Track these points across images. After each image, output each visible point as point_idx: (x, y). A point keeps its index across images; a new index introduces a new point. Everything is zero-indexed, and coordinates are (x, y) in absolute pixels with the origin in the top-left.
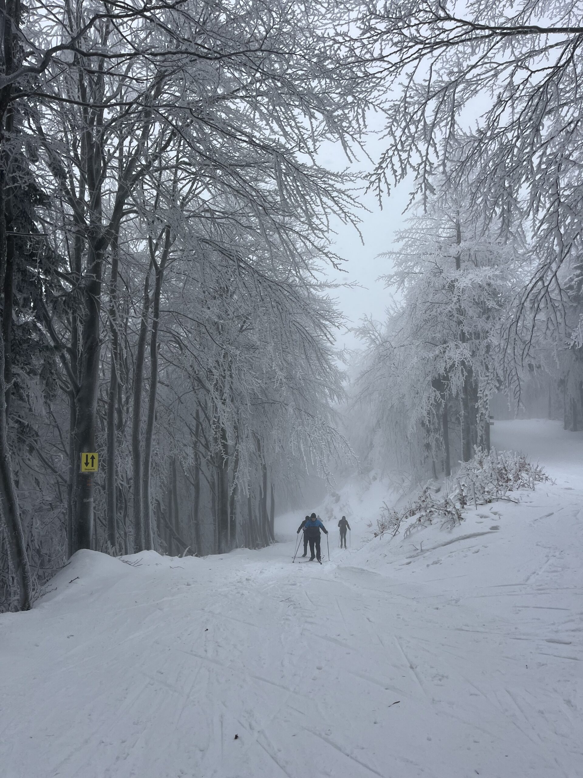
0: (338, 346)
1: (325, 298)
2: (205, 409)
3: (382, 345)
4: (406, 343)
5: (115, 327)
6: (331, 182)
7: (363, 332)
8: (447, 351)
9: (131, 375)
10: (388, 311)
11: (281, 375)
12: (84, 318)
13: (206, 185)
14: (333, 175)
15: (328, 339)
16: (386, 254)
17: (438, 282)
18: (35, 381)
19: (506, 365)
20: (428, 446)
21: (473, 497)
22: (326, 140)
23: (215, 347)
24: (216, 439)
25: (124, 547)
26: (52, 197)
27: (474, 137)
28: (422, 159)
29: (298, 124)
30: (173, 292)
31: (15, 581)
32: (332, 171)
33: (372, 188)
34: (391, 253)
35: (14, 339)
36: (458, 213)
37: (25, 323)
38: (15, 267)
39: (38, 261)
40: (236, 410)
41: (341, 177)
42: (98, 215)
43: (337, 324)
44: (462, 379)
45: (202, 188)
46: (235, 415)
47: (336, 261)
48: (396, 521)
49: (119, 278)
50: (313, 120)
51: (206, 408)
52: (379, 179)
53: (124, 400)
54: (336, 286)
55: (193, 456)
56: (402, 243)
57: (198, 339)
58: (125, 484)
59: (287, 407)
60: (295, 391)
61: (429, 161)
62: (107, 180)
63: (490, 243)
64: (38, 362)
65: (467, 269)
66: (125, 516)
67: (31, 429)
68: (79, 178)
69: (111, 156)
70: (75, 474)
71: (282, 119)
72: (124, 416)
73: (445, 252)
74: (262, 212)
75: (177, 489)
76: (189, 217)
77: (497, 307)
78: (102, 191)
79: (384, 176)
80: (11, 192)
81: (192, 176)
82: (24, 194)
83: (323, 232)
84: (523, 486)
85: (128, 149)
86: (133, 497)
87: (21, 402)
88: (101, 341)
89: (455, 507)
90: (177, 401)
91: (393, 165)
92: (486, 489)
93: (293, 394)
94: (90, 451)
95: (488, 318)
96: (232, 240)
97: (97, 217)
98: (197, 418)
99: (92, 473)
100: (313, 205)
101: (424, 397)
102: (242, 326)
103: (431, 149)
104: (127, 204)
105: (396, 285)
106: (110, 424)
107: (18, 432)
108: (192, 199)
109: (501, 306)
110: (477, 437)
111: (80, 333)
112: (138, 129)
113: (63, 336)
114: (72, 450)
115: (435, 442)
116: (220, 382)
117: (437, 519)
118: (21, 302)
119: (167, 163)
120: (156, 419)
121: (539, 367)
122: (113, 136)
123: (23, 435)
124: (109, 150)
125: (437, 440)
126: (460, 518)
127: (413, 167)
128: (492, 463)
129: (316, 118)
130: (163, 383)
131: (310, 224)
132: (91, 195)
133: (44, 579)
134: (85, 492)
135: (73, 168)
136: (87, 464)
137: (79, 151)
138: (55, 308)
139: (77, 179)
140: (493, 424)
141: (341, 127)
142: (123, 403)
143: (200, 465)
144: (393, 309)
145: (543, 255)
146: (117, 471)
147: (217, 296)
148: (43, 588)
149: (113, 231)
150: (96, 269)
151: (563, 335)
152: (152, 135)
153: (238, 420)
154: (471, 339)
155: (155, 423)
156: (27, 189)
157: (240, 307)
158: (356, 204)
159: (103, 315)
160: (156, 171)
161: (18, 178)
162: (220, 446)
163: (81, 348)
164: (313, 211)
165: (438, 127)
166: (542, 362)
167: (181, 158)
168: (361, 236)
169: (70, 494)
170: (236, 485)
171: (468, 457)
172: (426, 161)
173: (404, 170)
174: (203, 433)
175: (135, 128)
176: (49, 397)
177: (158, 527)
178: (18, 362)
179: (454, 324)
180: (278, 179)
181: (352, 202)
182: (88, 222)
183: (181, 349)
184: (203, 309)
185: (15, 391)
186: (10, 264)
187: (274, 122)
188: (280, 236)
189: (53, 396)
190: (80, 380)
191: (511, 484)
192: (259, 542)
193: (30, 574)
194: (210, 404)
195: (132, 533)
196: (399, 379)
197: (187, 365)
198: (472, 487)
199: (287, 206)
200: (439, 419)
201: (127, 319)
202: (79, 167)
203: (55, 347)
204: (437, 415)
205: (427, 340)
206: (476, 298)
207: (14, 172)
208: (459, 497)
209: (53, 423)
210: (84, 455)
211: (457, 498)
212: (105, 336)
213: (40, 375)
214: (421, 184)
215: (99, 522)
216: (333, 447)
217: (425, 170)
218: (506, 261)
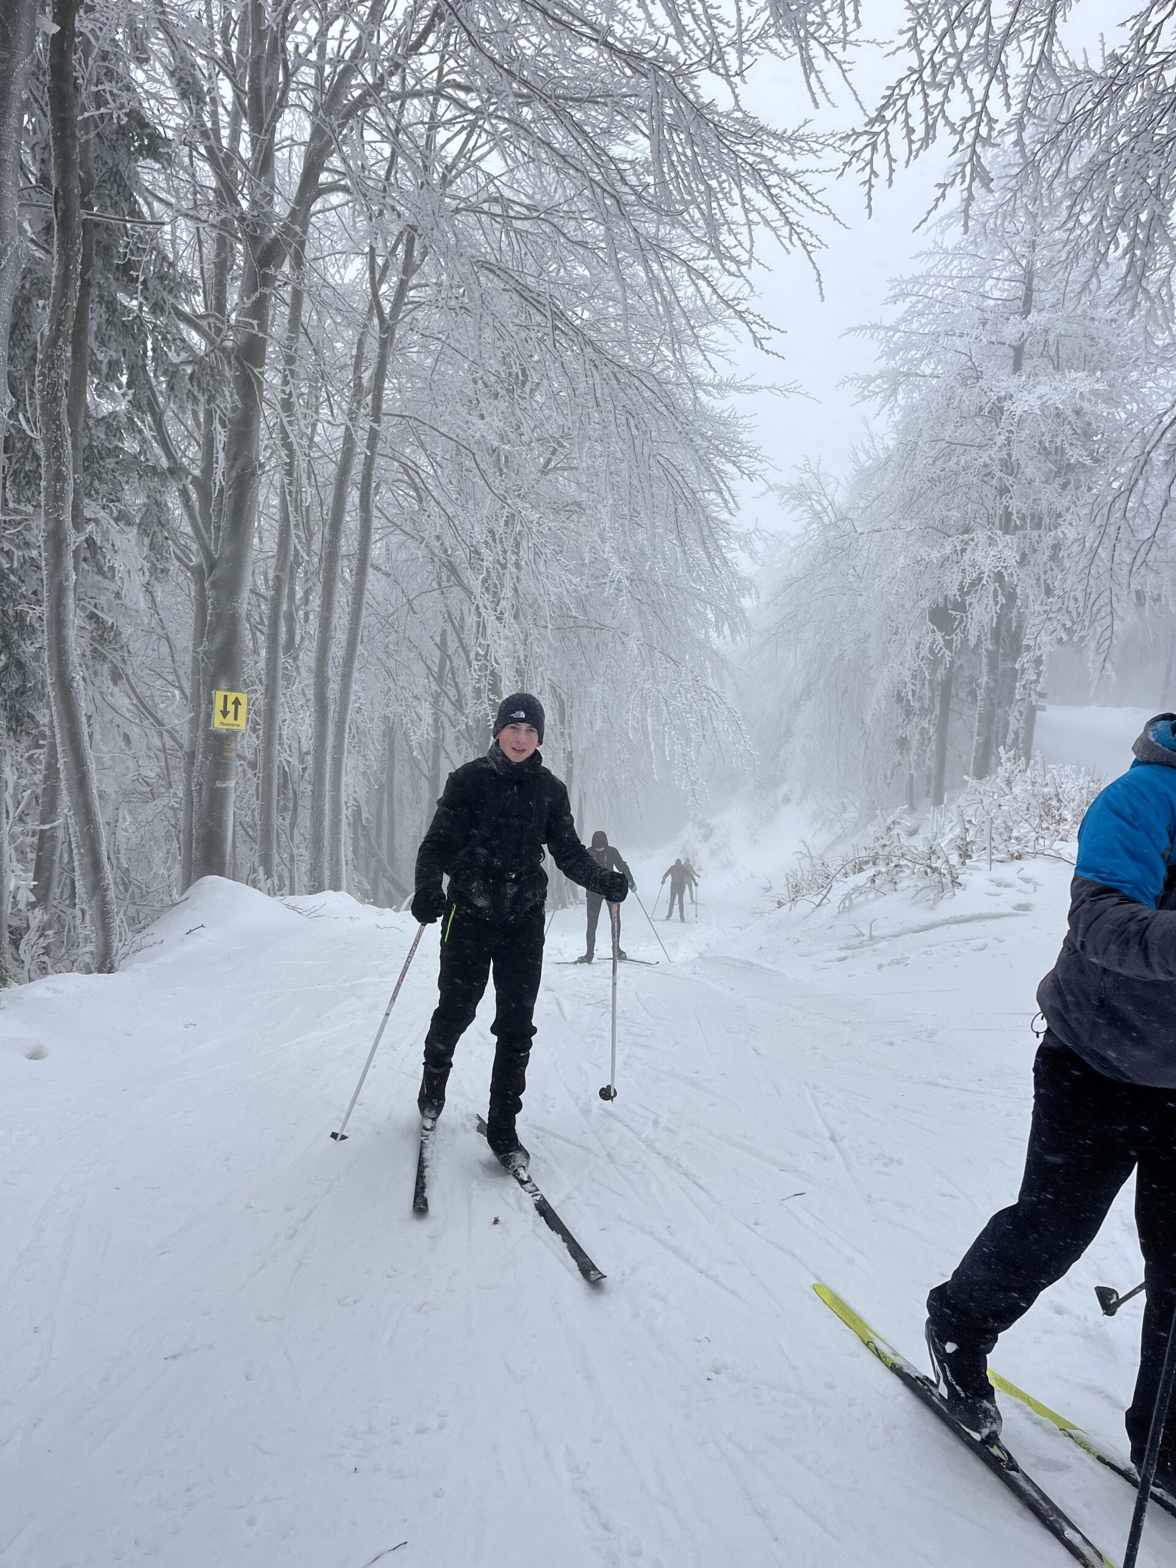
0: (740, 523)
1: (726, 414)
2: (459, 630)
3: (835, 525)
4: (885, 525)
5: (292, 438)
6: (767, 152)
7: (800, 495)
8: (969, 550)
9: (316, 546)
10: (856, 455)
11: (619, 570)
12: (230, 415)
13: (497, 141)
14: (774, 135)
15: (725, 502)
16: (866, 328)
17: (968, 399)
18: (128, 538)
19: (1091, 582)
20: (903, 743)
21: (987, 845)
22: (767, 52)
23: (488, 502)
24: (478, 692)
25: (287, 882)
26: (175, 143)
27: (1090, 72)
28: (973, 108)
29: (710, 11)
30: (411, 377)
31: (87, 917)
32: (772, 127)
33: (857, 164)
34: (877, 327)
35: (90, 446)
36: (1033, 245)
37: (111, 414)
38: (94, 291)
39: (141, 280)
40: (522, 637)
41: (790, 140)
42: (268, 189)
44: (994, 610)
45: (486, 148)
46: (520, 647)
47: (761, 332)
48: (824, 881)
49: (302, 338)
50: (744, 4)
51: (462, 628)
52: (874, 145)
53: (299, 594)
54: (753, 389)
55: (430, 720)
56: (903, 306)
57: (454, 481)
58: (295, 761)
59: (626, 640)
60: (644, 608)
61: (987, 114)
62: (287, 115)
63: (1093, 319)
64: (135, 499)
65: (1036, 375)
66: (293, 824)
67: (118, 634)
68: (229, 108)
69: (302, 60)
70: (200, 732)
72: (299, 630)
73: (993, 333)
74: (614, 210)
75: (396, 782)
76: (457, 211)
77: (1089, 462)
78: (276, 141)
79: (886, 139)
80: (92, 127)
81: (470, 117)
82: (117, 133)
83: (738, 263)
85: (336, 44)
86: (310, 788)
87: (99, 578)
88: (262, 466)
89: (947, 861)
90: (406, 608)
91: (908, 116)
92: (1015, 834)
93: (641, 613)
94: (232, 689)
95: (1064, 486)
96: (542, 270)
97: (264, 195)
98: (443, 646)
99: (234, 733)
100: (723, 203)
101: (909, 640)
102: (549, 461)
103: (996, 88)
104: (328, 170)
105: (879, 400)
106: (273, 638)
107: (93, 638)
108: (463, 171)
109: (1096, 461)
110: (1006, 732)
111: (220, 447)
113: (184, 453)
114: (196, 685)
115: (918, 736)
116: (493, 575)
117: (907, 881)
118: (104, 368)
119: (419, 81)
120: (362, 640)
121: (1157, 599)
122: (306, 15)
123: (102, 644)
124: (297, 47)
125: (923, 732)
126: (955, 882)
127: (952, 125)
128: (1033, 783)
130: (378, 569)
131: (714, 245)
132: (254, 142)
133: (137, 924)
134: (219, 767)
135: (220, 83)
136: (225, 713)
137: (234, 46)
138: (172, 389)
139: (225, 107)
140: (1043, 709)
141: (805, 23)
142: (297, 602)
143: (443, 740)
144: (866, 451)
146: (281, 735)
147: (502, 392)
148: (138, 938)
149: (298, 228)
150: (259, 310)
152: (388, 18)
153: (526, 656)
154: (1023, 527)
155: (359, 649)
156: (124, 120)
157: (548, 419)
158: (817, 207)
159: (268, 417)
160: (393, 100)
161: (108, 95)
162: (486, 705)
163: (219, 477)
164: (723, 214)
165: (1015, 44)
166: (1166, 589)
167: (448, 73)
168: (819, 280)
169: (189, 770)
171: (983, 769)
172: (982, 114)
173: (930, 129)
174: (454, 677)
176: (158, 572)
177: (355, 852)
178: (97, 492)
179: (991, 493)
180: (654, 136)
181: (808, 200)
182: (245, 204)
183: (420, 500)
184: (469, 418)
185: (88, 555)
186: (86, 285)
188: (648, 269)
189: (162, 571)
190: (216, 545)
191: (1067, 827)
193: (114, 908)
194: (471, 620)
195: (306, 858)
196: (861, 601)
197: (429, 535)
198: (986, 827)
199: (668, 199)
200: (932, 689)
201: (314, 426)
202: (231, 81)
203: (169, 469)
204: (930, 681)
205: (931, 523)
206: (1046, 439)
207: (99, 82)
208: (959, 842)
209: (159, 631)
210: (219, 696)
211: (953, 844)
212: (269, 458)
213: (139, 525)
214: (964, 165)
215: (242, 832)
216: (711, 731)
217: (977, 135)
218: (1123, 364)
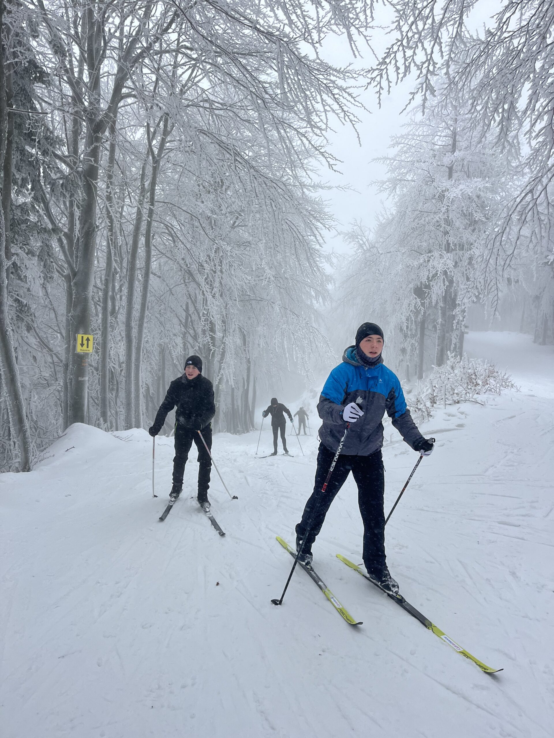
0: (326, 250)
1: (317, 200)
2: (194, 303)
3: (369, 250)
4: (392, 250)
5: (112, 214)
6: (333, 78)
7: (353, 236)
8: (431, 260)
9: (125, 264)
10: (378, 218)
11: (269, 273)
12: (82, 203)
13: (206, 73)
14: (335, 70)
15: (317, 240)
16: (381, 159)
17: (429, 191)
18: (33, 262)
19: (487, 275)
20: (404, 351)
21: (443, 397)
22: (331, 32)
23: (206, 242)
24: (204, 331)
25: (114, 425)
26: (52, 75)
27: (480, 40)
28: (427, 58)
29: (304, 13)
30: (168, 184)
31: (16, 445)
32: (334, 67)
34: (386, 158)
35: (13, 219)
36: (456, 120)
37: (23, 203)
38: (14, 145)
39: (37, 140)
40: (224, 305)
41: (343, 73)
42: (97, 97)
43: (327, 226)
44: (444, 288)
45: (201, 77)
46: (223, 310)
47: (332, 162)
49: (116, 166)
50: (320, 9)
51: (196, 301)
52: (381, 75)
53: (117, 287)
54: (330, 188)
55: (182, 346)
56: (398, 148)
57: (190, 233)
58: (117, 367)
59: (273, 305)
60: (282, 290)
61: (433, 60)
62: (106, 62)
63: (484, 154)
64: (36, 244)
65: (459, 180)
66: (116, 397)
67: (29, 308)
68: (78, 58)
69: (112, 36)
70: (71, 354)
71: (288, 6)
72: (117, 304)
73: (439, 161)
74: (262, 105)
75: (166, 375)
76: (188, 106)
77: (484, 219)
78: (101, 73)
79: (387, 72)
80: (12, 68)
81: (193, 62)
82: (24, 70)
83: (321, 129)
84: (490, 390)
85: (128, 28)
86: (124, 379)
87: (19, 282)
88: (98, 227)
89: (425, 405)
90: (169, 293)
91: (396, 61)
92: (456, 391)
93: (280, 293)
94: (85, 333)
95: (473, 230)
96: (229, 134)
97: (96, 99)
98: (187, 310)
99: (87, 354)
100: (313, 102)
101: (404, 303)
102: (235, 222)
103: (437, 48)
104: (126, 87)
105: (388, 192)
106: (105, 309)
107: (17, 311)
108: (191, 87)
109: (487, 219)
110: (451, 344)
111: (77, 218)
112: (140, 8)
113: (60, 221)
114: (68, 331)
115: (410, 347)
116: (210, 276)
118: (20, 182)
119: (168, 45)
120: (148, 308)
121: (517, 281)
122: (114, 15)
123: (21, 313)
124: (110, 30)
125: (413, 345)
126: (429, 415)
127: (417, 66)
128: (464, 368)
129: (322, 7)
130: (155, 274)
131: (309, 121)
132: (90, 74)
133: (42, 447)
134: (80, 371)
135: (73, 47)
136: (82, 345)
137: (80, 29)
138: (53, 191)
139: (76, 58)
140: (467, 333)
141: (348, 18)
142: (116, 290)
144: (382, 216)
145: (536, 168)
146: (110, 354)
147: (212, 190)
148: (42, 454)
149: (112, 115)
150: (94, 153)
151: (544, 249)
152: (153, 16)
153: (226, 314)
154: (455, 250)
155: (147, 313)
156: (27, 65)
157: (234, 203)
158: (357, 103)
159: (100, 203)
160: (156, 54)
161: (19, 53)
162: (208, 338)
163: (77, 232)
164: (313, 107)
165: (445, 27)
166: (520, 277)
167: (182, 42)
168: (358, 137)
169: (65, 372)
170: (222, 375)
171: (440, 362)
172: (430, 60)
173: (407, 69)
174: (192, 325)
175: (137, 7)
176: (48, 278)
177: (147, 409)
178: (17, 241)
179: (440, 234)
180: (280, 71)
181: (352, 100)
182: (86, 104)
183: (174, 242)
184: (197, 203)
185: (14, 271)
186: (10, 143)
187: (280, 8)
188: (279, 132)
189: (50, 278)
190: (76, 265)
191: (479, 388)
192: (240, 428)
193: (30, 440)
194: (200, 297)
195: (124, 413)
196: (382, 285)
197: (179, 258)
198: (442, 389)
199: (287, 100)
200: (416, 325)
201: (122, 208)
202: (79, 46)
203: (53, 229)
204: (415, 321)
205: (413, 248)
206: (465, 209)
207: (15, 47)
208: (431, 396)
209: (50, 306)
210: (79, 337)
211: (428, 397)
212: (101, 223)
213: (38, 256)
214: (422, 84)
215: (92, 401)
216: (315, 347)
217: (428, 70)
218: (498, 174)
